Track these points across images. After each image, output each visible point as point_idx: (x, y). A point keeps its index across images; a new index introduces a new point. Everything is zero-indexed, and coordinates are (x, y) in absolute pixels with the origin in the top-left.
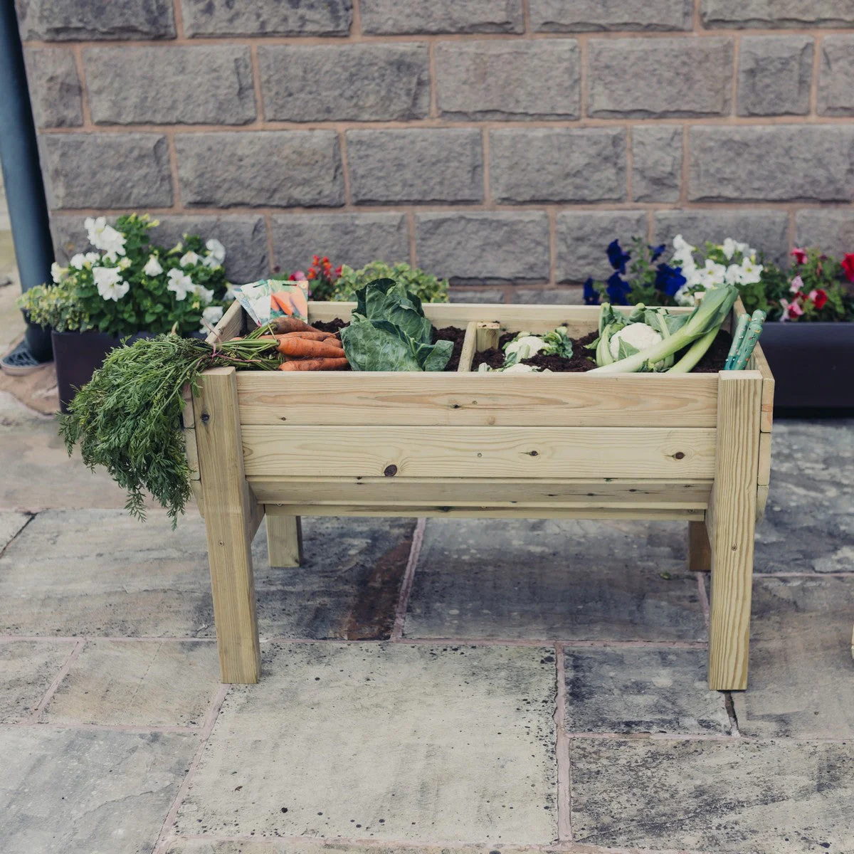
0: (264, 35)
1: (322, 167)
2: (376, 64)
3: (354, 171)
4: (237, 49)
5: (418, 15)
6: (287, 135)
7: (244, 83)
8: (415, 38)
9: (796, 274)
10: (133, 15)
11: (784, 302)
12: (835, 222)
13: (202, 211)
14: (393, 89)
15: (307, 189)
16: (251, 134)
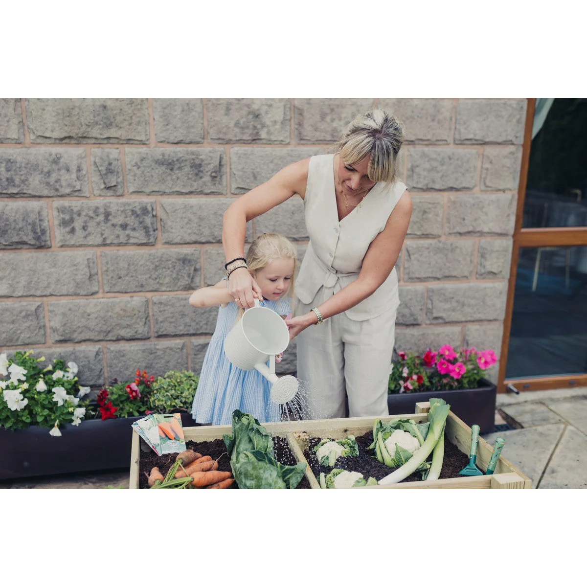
0: (105, 245)
1: (138, 318)
2: (170, 260)
3: (157, 319)
4: (89, 253)
5: (195, 233)
6: (117, 300)
7: (92, 272)
8: (192, 245)
9: (403, 366)
10: (25, 235)
11: (401, 382)
12: (413, 335)
13: (64, 345)
14: (180, 274)
15: (128, 330)
16: (96, 300)
